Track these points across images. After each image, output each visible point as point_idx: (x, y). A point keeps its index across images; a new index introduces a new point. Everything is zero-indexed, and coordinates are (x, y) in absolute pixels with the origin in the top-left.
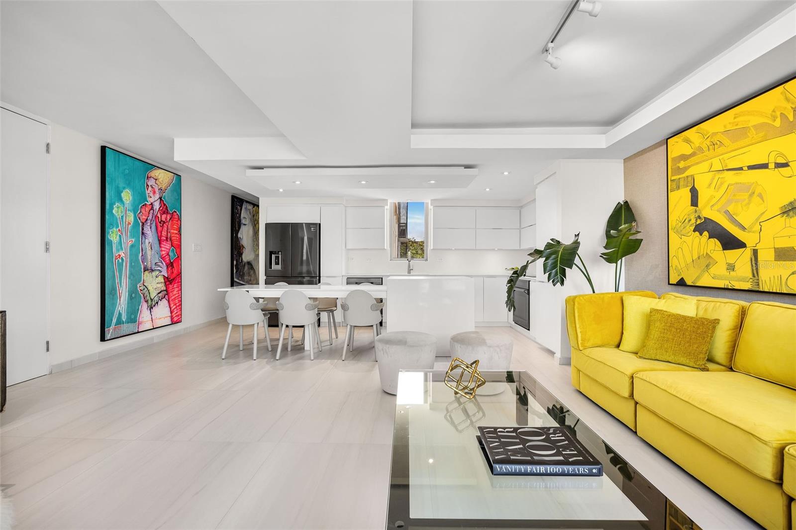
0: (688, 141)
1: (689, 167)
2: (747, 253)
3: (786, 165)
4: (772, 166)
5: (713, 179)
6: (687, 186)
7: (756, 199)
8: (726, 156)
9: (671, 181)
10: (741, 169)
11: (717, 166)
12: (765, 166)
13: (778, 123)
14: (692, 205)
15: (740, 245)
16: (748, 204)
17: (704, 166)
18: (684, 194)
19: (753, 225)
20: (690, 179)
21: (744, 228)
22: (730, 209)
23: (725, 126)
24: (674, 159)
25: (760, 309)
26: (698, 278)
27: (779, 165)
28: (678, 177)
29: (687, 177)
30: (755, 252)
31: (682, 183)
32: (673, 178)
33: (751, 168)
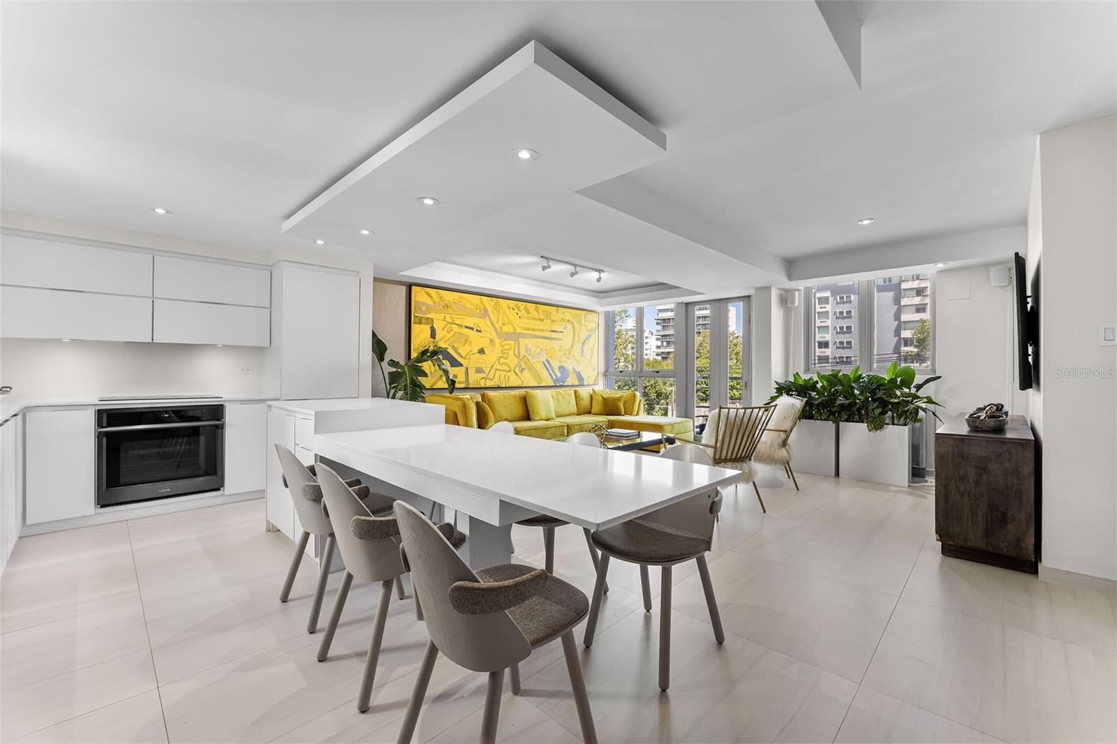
0: (430, 295)
1: (429, 313)
2: (463, 369)
3: (480, 331)
4: (475, 330)
5: (446, 326)
6: (428, 324)
7: (468, 343)
8: (454, 316)
9: (414, 316)
10: (462, 326)
11: (448, 319)
12: (472, 329)
13: (478, 311)
14: (431, 337)
15: (460, 365)
16: (465, 344)
17: (441, 316)
18: (426, 329)
19: (466, 356)
20: (430, 320)
21: (462, 357)
22: (455, 345)
23: (454, 299)
24: (416, 302)
25: (491, 394)
26: (435, 383)
27: (477, 331)
28: (421, 316)
29: (428, 318)
30: (467, 369)
31: (423, 321)
32: (416, 315)
33: (466, 327)
